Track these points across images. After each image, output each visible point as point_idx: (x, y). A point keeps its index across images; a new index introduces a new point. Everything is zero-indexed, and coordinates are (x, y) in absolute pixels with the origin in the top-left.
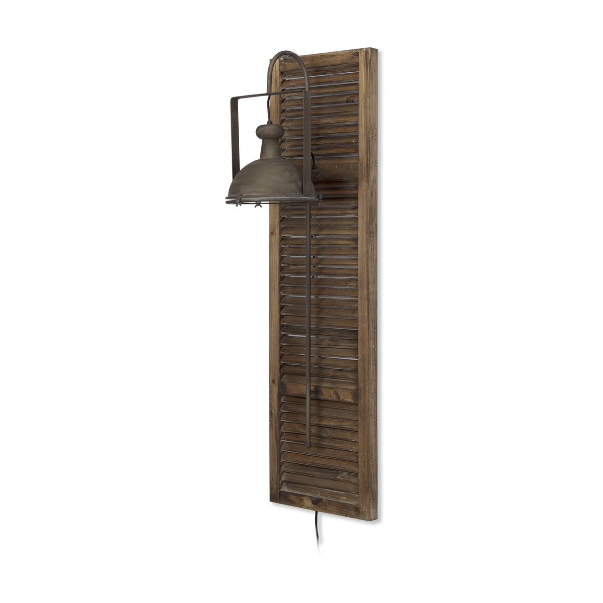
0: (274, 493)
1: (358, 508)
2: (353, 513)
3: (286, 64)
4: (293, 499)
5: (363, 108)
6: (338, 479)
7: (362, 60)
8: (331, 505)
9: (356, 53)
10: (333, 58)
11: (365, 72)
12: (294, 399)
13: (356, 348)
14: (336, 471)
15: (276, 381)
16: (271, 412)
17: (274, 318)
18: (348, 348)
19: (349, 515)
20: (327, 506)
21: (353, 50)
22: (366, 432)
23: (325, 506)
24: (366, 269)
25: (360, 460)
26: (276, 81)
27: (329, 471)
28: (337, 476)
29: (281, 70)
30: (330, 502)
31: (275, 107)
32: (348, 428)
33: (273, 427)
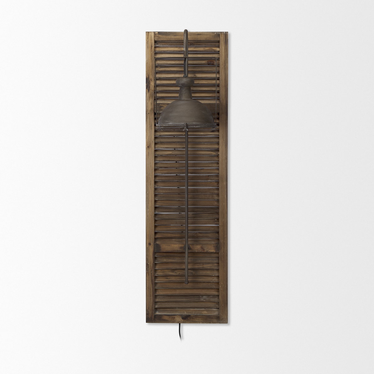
0: (150, 317)
1: (219, 317)
2: (215, 320)
3: (160, 36)
4: (166, 319)
5: (223, 69)
6: (202, 301)
7: (222, 39)
8: (197, 318)
9: (218, 34)
10: (199, 36)
11: (224, 47)
12: (165, 254)
13: (218, 218)
14: (198, 296)
15: (152, 244)
16: (147, 265)
17: (150, 203)
18: (209, 218)
19: (212, 322)
20: (194, 319)
21: (215, 32)
22: (225, 269)
23: (193, 319)
24: (225, 169)
25: (220, 287)
26: (151, 46)
27: (192, 297)
28: (200, 299)
29: (156, 40)
30: (196, 316)
31: (150, 64)
32: (210, 268)
33: (149, 274)
